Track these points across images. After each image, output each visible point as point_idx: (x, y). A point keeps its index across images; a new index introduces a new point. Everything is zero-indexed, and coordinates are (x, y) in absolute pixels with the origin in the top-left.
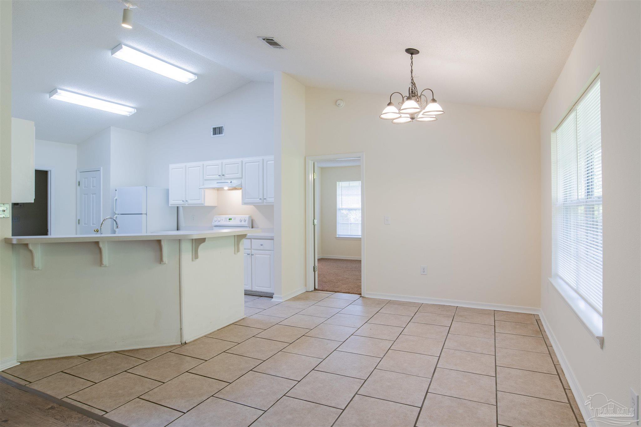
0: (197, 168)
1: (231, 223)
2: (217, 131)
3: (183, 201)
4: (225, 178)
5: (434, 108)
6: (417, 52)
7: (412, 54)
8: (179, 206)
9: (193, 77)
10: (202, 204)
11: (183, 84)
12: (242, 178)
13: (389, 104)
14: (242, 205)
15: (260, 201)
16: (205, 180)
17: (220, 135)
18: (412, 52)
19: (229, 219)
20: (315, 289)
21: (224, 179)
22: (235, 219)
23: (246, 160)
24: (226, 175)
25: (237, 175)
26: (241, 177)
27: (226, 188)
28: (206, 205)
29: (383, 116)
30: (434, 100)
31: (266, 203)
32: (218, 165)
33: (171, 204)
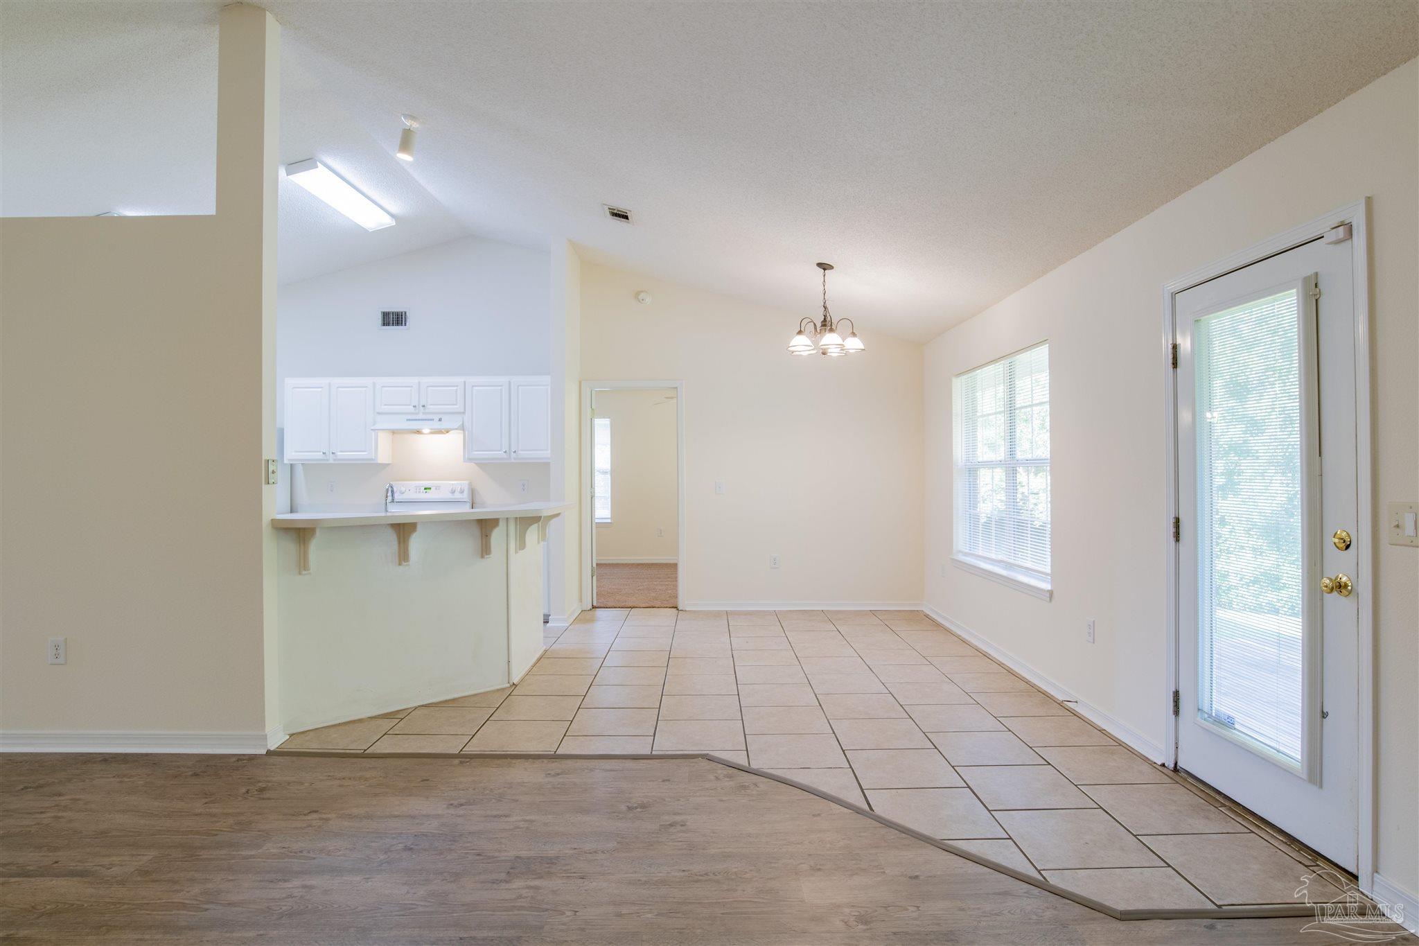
0: (361, 389)
1: (431, 495)
2: (394, 319)
3: (324, 453)
4: (427, 411)
5: (854, 344)
6: (831, 267)
7: (825, 269)
8: (295, 464)
9: (388, 221)
10: (372, 459)
11: (366, 231)
12: (464, 413)
13: (800, 332)
14: (464, 462)
15: (505, 456)
16: (379, 413)
17: (399, 327)
18: (824, 266)
19: (425, 489)
20: (594, 607)
21: (423, 413)
22: (438, 488)
23: (472, 380)
24: (429, 407)
25: (455, 406)
26: (463, 411)
27: (426, 431)
28: (379, 462)
29: (790, 349)
30: (854, 334)
31: (515, 459)
32: (412, 387)
33: (289, 460)
